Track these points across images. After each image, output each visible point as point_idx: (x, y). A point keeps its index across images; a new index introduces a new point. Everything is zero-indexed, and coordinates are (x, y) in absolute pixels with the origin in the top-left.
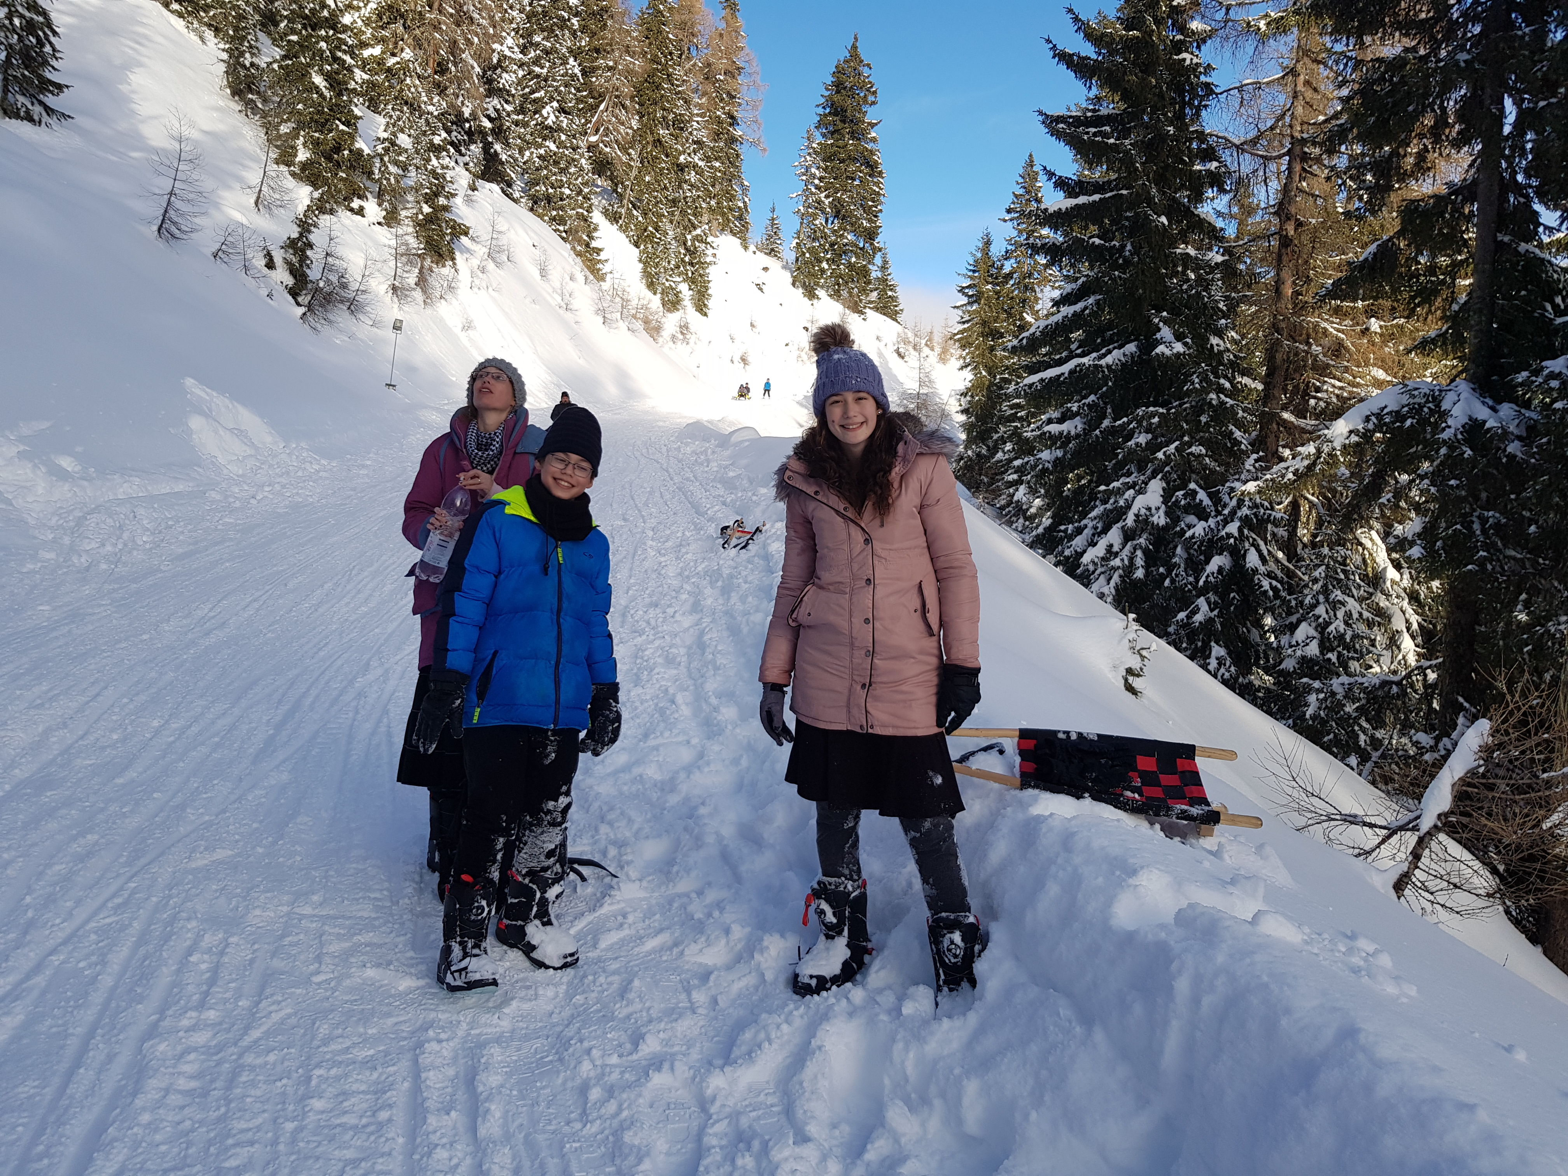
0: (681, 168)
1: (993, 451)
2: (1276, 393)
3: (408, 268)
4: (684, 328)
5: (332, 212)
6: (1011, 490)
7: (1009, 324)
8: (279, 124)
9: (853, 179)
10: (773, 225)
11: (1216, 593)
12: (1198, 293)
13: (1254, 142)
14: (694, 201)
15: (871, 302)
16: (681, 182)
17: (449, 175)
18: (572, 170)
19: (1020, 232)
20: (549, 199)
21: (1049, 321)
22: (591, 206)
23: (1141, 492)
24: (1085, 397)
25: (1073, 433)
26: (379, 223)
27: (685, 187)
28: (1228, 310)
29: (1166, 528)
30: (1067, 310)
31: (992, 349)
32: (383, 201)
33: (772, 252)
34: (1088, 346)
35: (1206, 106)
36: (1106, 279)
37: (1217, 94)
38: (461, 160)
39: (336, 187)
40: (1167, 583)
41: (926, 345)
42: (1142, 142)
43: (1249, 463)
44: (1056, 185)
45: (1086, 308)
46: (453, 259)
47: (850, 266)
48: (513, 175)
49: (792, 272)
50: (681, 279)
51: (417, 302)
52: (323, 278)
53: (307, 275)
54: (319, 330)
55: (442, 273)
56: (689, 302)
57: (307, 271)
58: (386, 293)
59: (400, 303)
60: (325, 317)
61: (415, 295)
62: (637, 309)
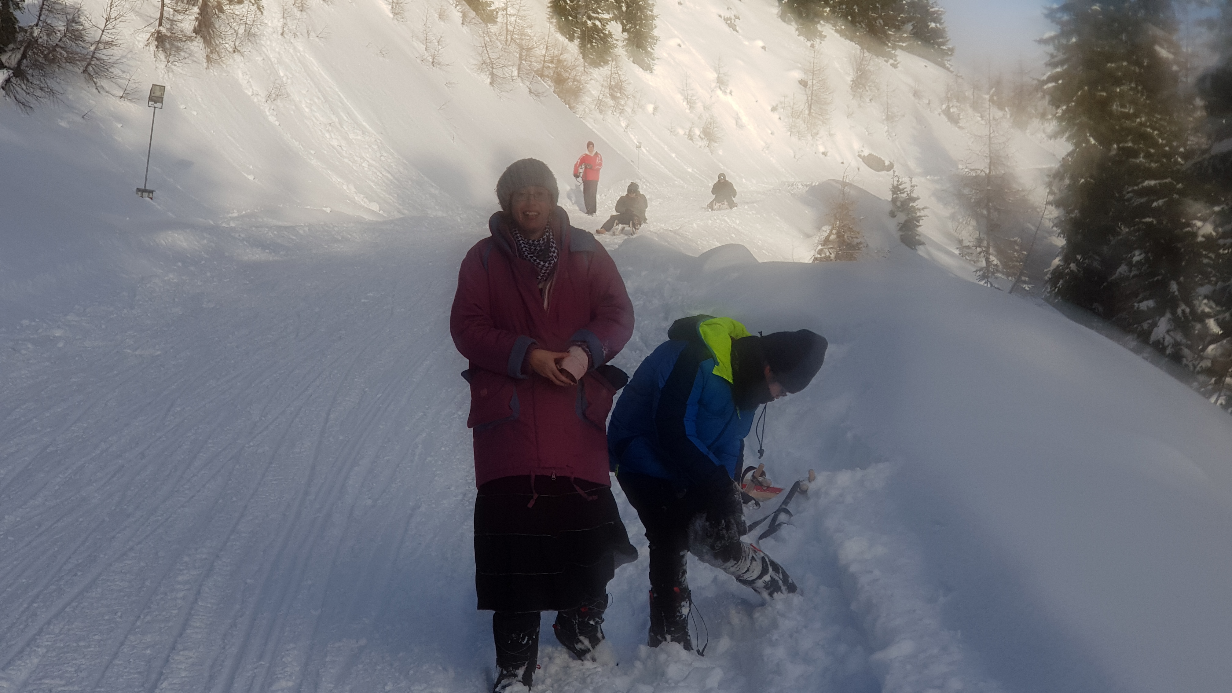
3: (181, 6)
4: (616, 88)
50: (611, 16)
51: (195, 59)
52: (40, 23)
53: (15, 18)
54: (32, 106)
55: (237, 12)
56: (624, 49)
57: (14, 13)
58: (146, 46)
59: (168, 62)
60: (42, 85)
61: (192, 48)
62: (544, 61)
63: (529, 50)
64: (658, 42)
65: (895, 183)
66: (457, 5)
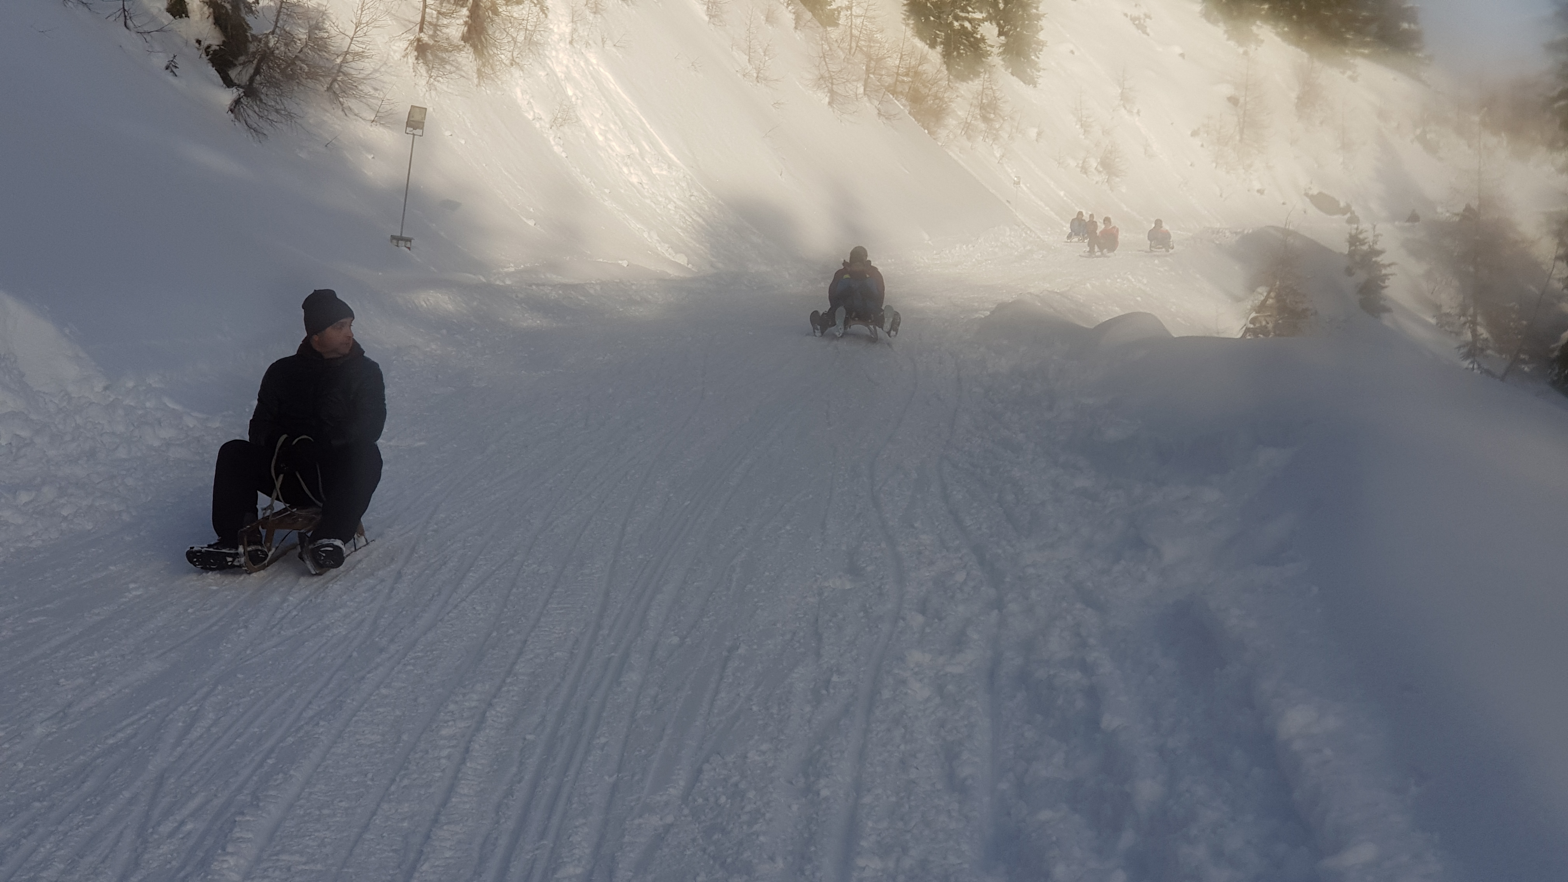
3: (446, 6)
4: (988, 107)
50: (984, 15)
51: (463, 74)
52: (277, 30)
53: (248, 25)
54: (265, 132)
55: (515, 15)
56: (1000, 58)
57: (247, 18)
58: (404, 57)
59: (431, 77)
60: (278, 107)
61: (460, 59)
62: (898, 74)
63: (879, 60)
64: (1045, 49)
65: (1354, 232)
66: (788, 5)
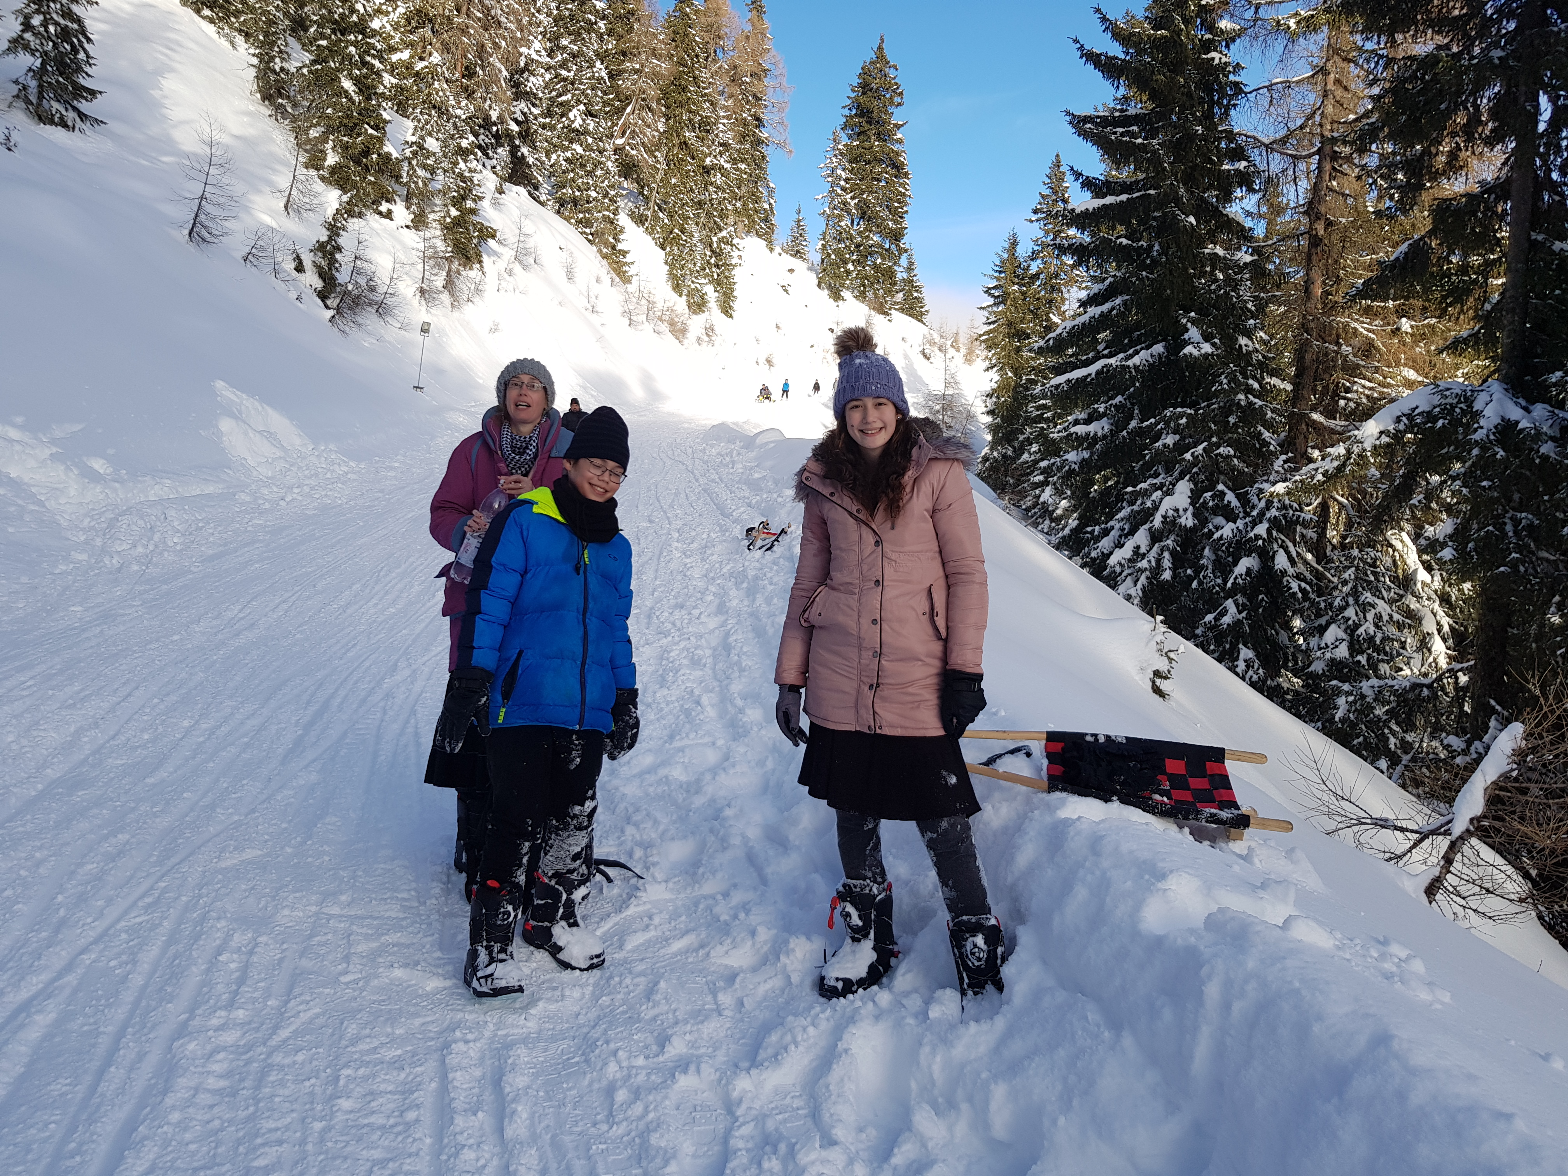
0: (707, 170)
1: (1019, 452)
2: (1305, 392)
3: (435, 271)
4: (710, 330)
5: (360, 215)
6: (1037, 492)
7: (1036, 325)
8: (309, 128)
9: (879, 180)
10: (798, 226)
11: (1244, 595)
12: (1226, 294)
13: (1284, 141)
14: (720, 203)
15: (896, 303)
16: (707, 184)
17: (476, 178)
18: (599, 173)
19: (1047, 232)
20: (575, 201)
21: (1076, 322)
22: (617, 209)
23: (1170, 492)
24: (1112, 398)
25: (1099, 434)
26: (407, 227)
27: (711, 189)
28: (1257, 310)
29: (1194, 529)
30: (1094, 311)
31: (1018, 350)
32: (411, 204)
33: (798, 254)
34: (1115, 347)
35: (1235, 106)
36: (1134, 279)
37: (1246, 93)
38: (488, 163)
39: (364, 190)
40: (1195, 584)
41: (952, 346)
42: (1170, 141)
43: (1278, 465)
44: (1083, 185)
45: (1113, 308)
46: (480, 262)
47: (876, 267)
48: (540, 178)
49: (817, 274)
50: (707, 281)
51: (444, 305)
52: (351, 281)
53: (336, 278)
54: (347, 332)
55: (470, 276)
56: (715, 304)
57: (336, 275)
58: (414, 296)
59: (427, 306)
60: (353, 320)
61: (442, 298)
62: (663, 310)
63: (654, 303)
64: (738, 301)
